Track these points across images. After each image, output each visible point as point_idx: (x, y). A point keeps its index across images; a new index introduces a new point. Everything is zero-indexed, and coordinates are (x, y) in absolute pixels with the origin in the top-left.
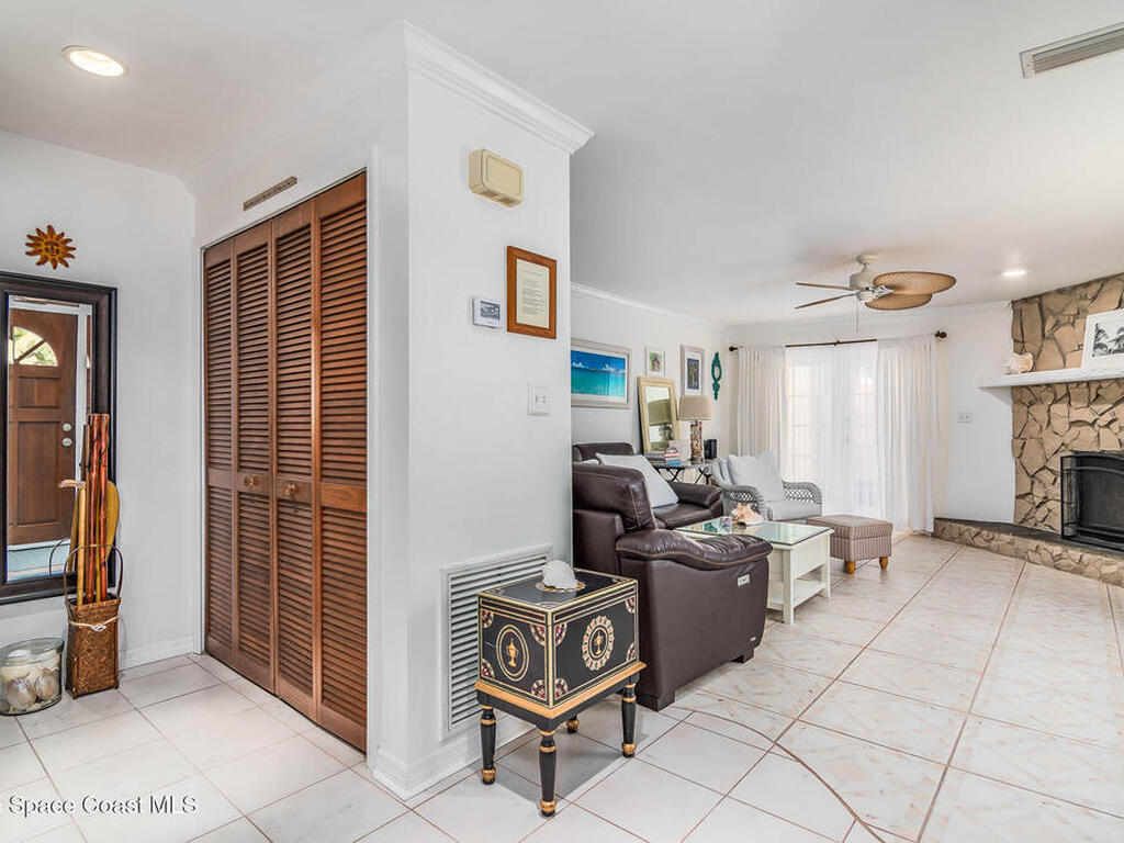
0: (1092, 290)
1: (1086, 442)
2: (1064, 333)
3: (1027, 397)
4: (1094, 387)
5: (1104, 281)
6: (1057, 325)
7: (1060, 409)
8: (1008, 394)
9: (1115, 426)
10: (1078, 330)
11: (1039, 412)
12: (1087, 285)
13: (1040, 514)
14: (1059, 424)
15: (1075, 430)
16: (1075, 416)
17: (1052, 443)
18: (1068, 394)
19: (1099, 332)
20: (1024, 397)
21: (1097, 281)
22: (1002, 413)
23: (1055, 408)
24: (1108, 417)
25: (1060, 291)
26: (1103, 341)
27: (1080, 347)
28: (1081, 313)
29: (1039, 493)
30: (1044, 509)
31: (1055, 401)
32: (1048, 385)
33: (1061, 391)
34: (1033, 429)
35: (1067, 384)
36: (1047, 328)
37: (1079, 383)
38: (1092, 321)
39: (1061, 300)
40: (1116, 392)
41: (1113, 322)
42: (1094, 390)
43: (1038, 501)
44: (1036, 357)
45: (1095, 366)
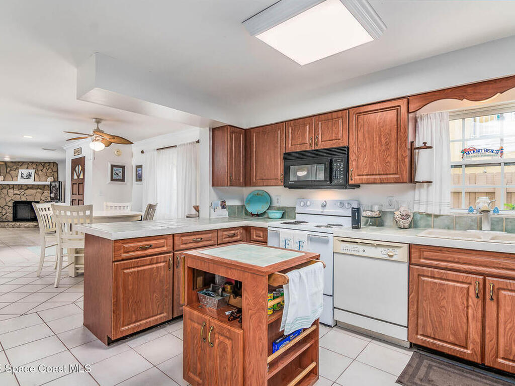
0: (20, 164)
1: (18, 199)
2: (13, 172)
3: (1, 187)
5: (23, 162)
6: (11, 170)
7: (11, 191)
9: (25, 195)
10: (16, 173)
11: (5, 191)
12: (19, 162)
13: (4, 217)
14: (11, 194)
15: (15, 196)
16: (15, 192)
17: (8, 199)
18: (13, 187)
19: (22, 174)
23: (9, 190)
24: (23, 193)
25: (12, 162)
26: (23, 176)
27: (17, 176)
28: (17, 168)
29: (4, 212)
30: (6, 216)
31: (10, 189)
32: (8, 185)
33: (11, 187)
34: (3, 196)
35: (13, 185)
36: (8, 170)
38: (20, 171)
39: (12, 164)
40: (26, 187)
41: (25, 172)
42: (20, 187)
43: (4, 214)
44: (4, 178)
45: (20, 181)
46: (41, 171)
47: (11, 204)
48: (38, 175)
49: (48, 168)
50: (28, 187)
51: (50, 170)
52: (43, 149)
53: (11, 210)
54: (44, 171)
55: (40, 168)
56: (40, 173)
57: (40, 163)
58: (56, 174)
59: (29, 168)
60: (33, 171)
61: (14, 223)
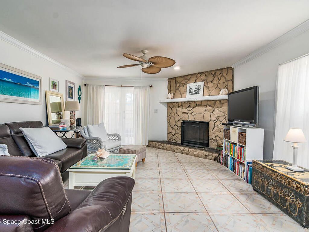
0: (188, 77)
1: (186, 118)
2: (181, 88)
3: (171, 106)
4: (188, 103)
5: (192, 75)
6: (180, 86)
7: (180, 109)
8: (166, 104)
9: (193, 114)
11: (174, 110)
12: (187, 76)
13: (174, 138)
14: (179, 113)
15: (183, 115)
16: (183, 111)
17: (178, 118)
18: (182, 105)
19: (190, 88)
20: (170, 105)
21: (190, 75)
22: (164, 110)
23: (178, 109)
24: (191, 111)
25: (181, 77)
26: (191, 91)
27: (185, 92)
28: (186, 83)
29: (174, 132)
30: (175, 136)
31: (179, 107)
32: (177, 102)
33: (180, 104)
34: (173, 115)
35: (182, 102)
36: (177, 87)
37: (185, 102)
38: (189, 85)
39: (181, 79)
40: (194, 105)
41: (193, 85)
42: (188, 104)
43: (173, 134)
44: (174, 95)
45: (189, 97)
46: (212, 81)
47: (179, 124)
48: (208, 88)
49: (219, 77)
50: (197, 104)
51: (223, 80)
53: (179, 131)
54: (215, 82)
55: (210, 78)
56: (210, 85)
57: (210, 72)
58: (230, 83)
59: (198, 80)
60: (201, 84)
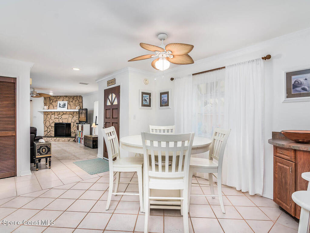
0: (59, 97)
1: (57, 121)
3: (47, 114)
4: (59, 113)
5: (61, 96)
6: (53, 102)
7: (53, 116)
8: (43, 113)
9: (62, 119)
10: (56, 103)
11: (49, 116)
12: (58, 96)
13: (49, 134)
14: (53, 118)
15: (55, 119)
16: (55, 117)
17: (51, 121)
19: (60, 104)
20: (46, 114)
21: (59, 96)
22: (42, 116)
24: (60, 117)
25: (53, 96)
26: (60, 106)
27: (57, 106)
28: (57, 101)
29: (49, 130)
30: (50, 133)
32: (51, 112)
33: (53, 113)
34: (48, 119)
36: (51, 102)
37: (56, 112)
38: (59, 102)
39: (53, 98)
40: (62, 113)
41: (62, 103)
43: (48, 132)
44: (49, 107)
45: (59, 109)
46: (72, 102)
47: (53, 125)
48: (70, 105)
49: (76, 100)
50: (64, 113)
51: (77, 102)
52: (80, 83)
53: (53, 129)
54: (74, 102)
55: (71, 100)
56: (71, 103)
57: (71, 96)
58: (81, 104)
59: (64, 100)
60: (66, 102)
61: (55, 138)
